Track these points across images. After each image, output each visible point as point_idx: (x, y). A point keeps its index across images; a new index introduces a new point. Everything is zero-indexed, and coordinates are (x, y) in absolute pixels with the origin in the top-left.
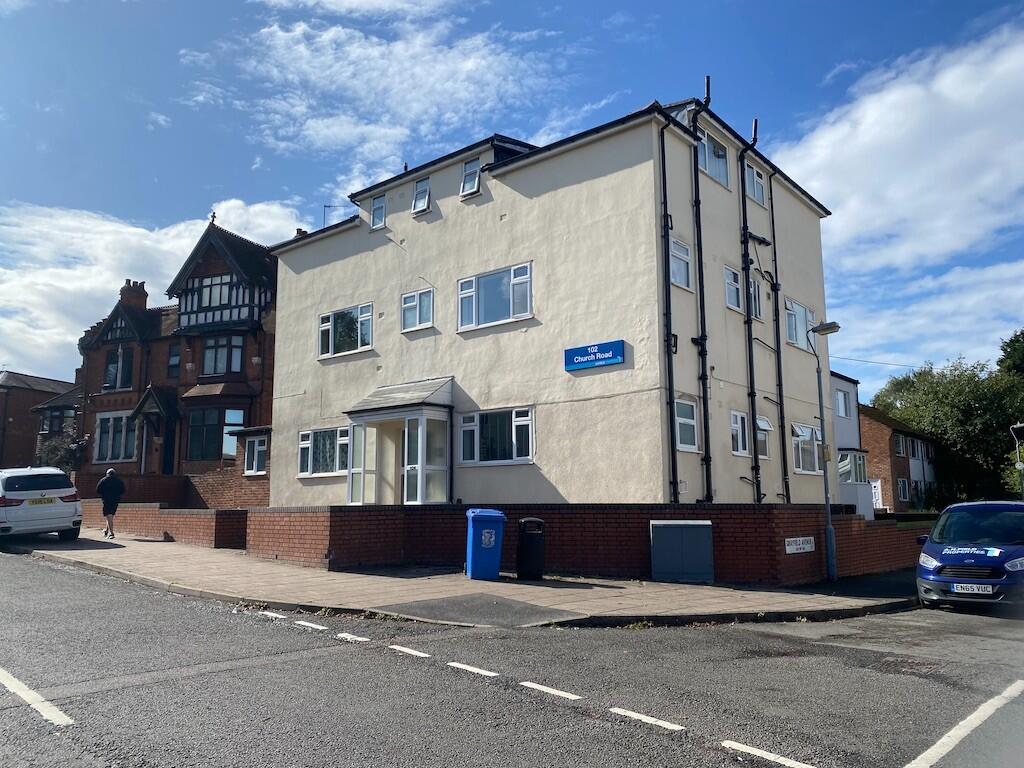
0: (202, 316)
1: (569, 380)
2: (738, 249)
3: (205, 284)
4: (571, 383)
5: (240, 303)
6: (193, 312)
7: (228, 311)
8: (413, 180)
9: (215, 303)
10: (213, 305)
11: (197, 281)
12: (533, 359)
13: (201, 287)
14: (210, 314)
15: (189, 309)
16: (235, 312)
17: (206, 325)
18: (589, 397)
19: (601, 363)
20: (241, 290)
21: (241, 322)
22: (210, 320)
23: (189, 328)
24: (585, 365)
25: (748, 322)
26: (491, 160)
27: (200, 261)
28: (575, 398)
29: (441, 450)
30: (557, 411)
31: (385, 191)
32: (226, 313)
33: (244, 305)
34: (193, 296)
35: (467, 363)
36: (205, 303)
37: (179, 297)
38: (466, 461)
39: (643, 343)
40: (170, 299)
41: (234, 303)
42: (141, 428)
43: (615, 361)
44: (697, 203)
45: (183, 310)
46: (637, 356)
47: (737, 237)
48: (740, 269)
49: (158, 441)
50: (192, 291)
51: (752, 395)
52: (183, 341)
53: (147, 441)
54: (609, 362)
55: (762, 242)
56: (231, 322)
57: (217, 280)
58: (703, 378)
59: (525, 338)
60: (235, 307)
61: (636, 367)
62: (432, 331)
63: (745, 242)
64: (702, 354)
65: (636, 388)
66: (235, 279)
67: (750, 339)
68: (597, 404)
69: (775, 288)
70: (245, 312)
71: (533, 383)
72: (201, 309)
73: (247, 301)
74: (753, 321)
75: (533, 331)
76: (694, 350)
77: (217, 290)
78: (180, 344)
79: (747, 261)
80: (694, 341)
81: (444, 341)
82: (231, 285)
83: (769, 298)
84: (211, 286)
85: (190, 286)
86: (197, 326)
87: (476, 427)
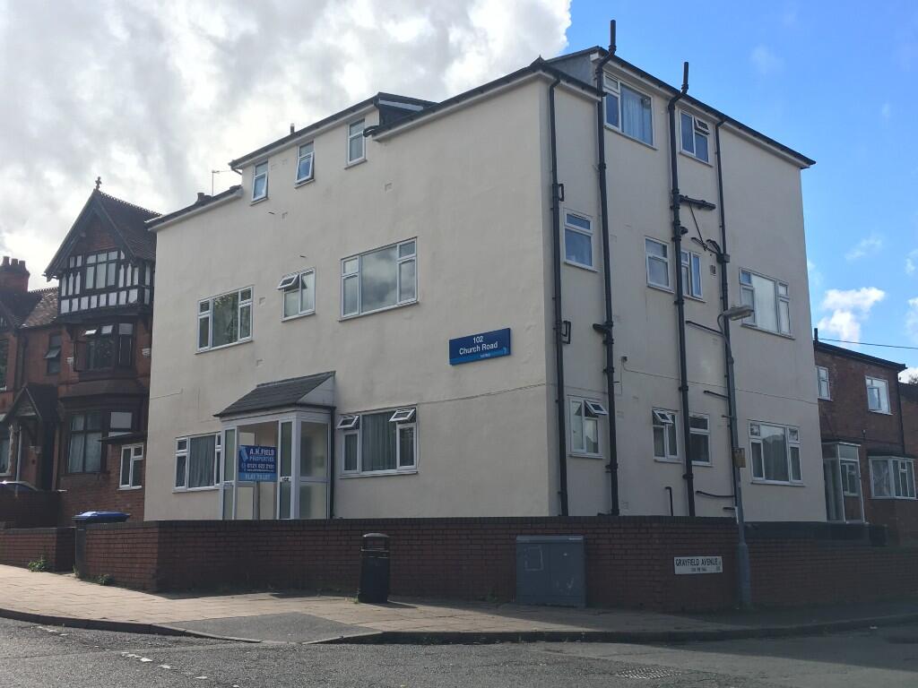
0: (85, 300)
1: (454, 375)
2: (665, 217)
3: (88, 262)
4: (456, 379)
5: (129, 284)
6: (74, 296)
7: (115, 294)
8: (297, 144)
9: (101, 284)
10: (98, 287)
11: (80, 258)
12: (418, 351)
13: (85, 266)
14: (94, 299)
15: (70, 293)
16: (123, 294)
17: (90, 311)
18: (474, 394)
19: (487, 355)
20: (130, 269)
21: (129, 307)
22: (94, 306)
23: (71, 315)
24: (471, 358)
25: (679, 302)
26: (377, 123)
27: (83, 235)
28: (460, 396)
29: (322, 458)
30: (442, 411)
31: (268, 157)
32: (113, 296)
33: (133, 287)
34: (75, 276)
35: (350, 356)
36: (89, 285)
37: (59, 278)
38: (348, 471)
39: (530, 332)
40: (49, 280)
41: (121, 285)
42: (16, 435)
43: (500, 352)
44: (601, 167)
45: (64, 294)
47: (664, 201)
48: (669, 240)
49: (35, 451)
50: (75, 271)
51: (683, 389)
52: (64, 330)
53: (22, 451)
54: (496, 353)
55: (702, 205)
56: (118, 308)
57: (103, 257)
58: (609, 371)
59: (410, 326)
60: (122, 289)
61: (523, 360)
63: (674, 208)
64: (608, 342)
65: (523, 384)
66: (123, 257)
67: (681, 323)
68: (482, 403)
69: (722, 259)
70: (134, 295)
71: (417, 379)
72: (85, 292)
73: (136, 283)
74: (686, 301)
75: (418, 318)
76: (596, 341)
77: (101, 270)
78: (60, 333)
79: (678, 231)
80: (596, 327)
82: (119, 263)
83: (714, 272)
84: (95, 265)
85: (72, 265)
86: (80, 313)
87: (358, 431)
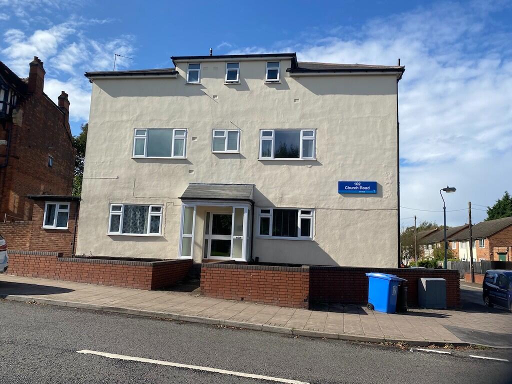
1: (340, 198)
4: (341, 200)
8: (226, 61)
12: (316, 183)
18: (353, 208)
19: (363, 192)
24: (351, 192)
28: (343, 208)
30: (331, 213)
31: (201, 62)
33: (1, 101)
35: (265, 179)
38: (262, 235)
39: (388, 185)
43: (371, 192)
46: (384, 192)
54: (367, 192)
59: (310, 171)
61: (384, 197)
62: (239, 156)
65: (383, 208)
68: (358, 213)
70: (1, 107)
71: (315, 196)
73: (2, 99)
75: (315, 168)
81: (247, 163)
87: (270, 216)
